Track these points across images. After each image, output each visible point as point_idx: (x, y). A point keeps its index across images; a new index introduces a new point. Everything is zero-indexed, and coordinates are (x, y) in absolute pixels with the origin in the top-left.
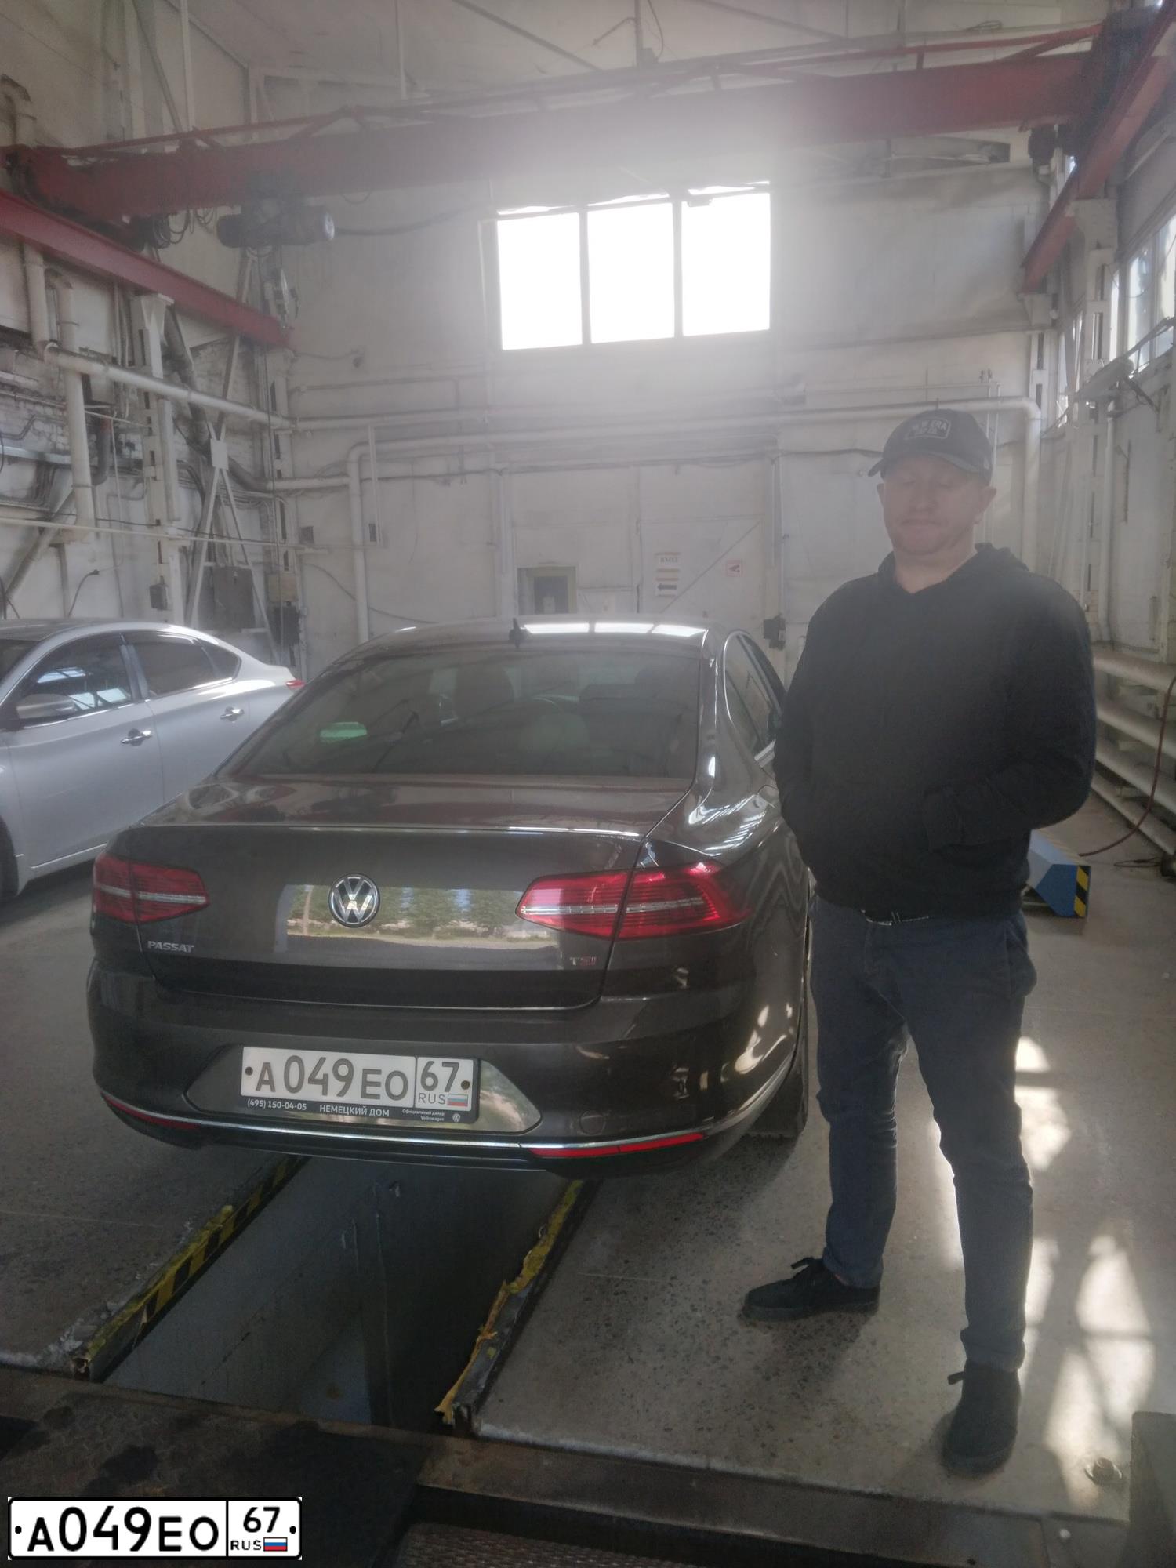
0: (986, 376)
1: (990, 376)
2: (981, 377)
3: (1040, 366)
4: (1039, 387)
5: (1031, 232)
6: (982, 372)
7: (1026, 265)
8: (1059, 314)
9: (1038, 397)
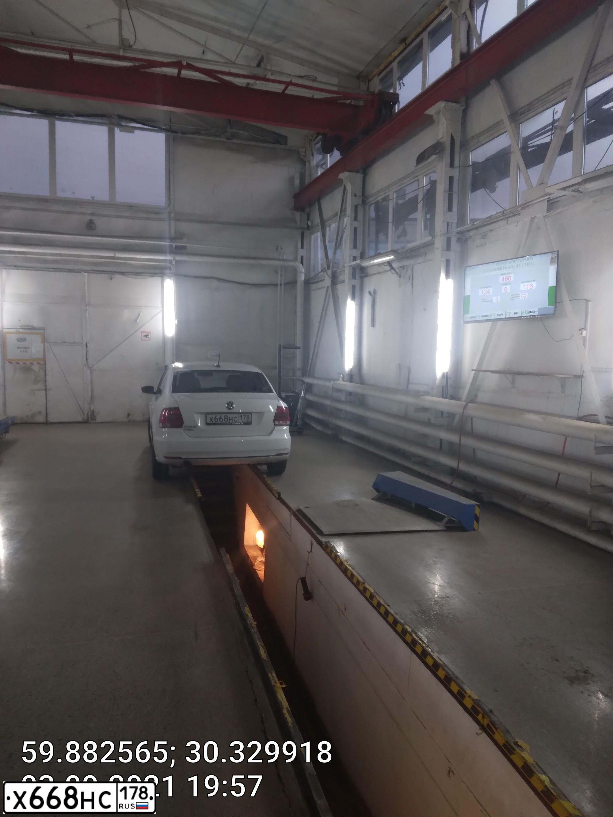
0: (279, 248)
1: (282, 249)
2: (277, 249)
3: (302, 247)
4: (302, 257)
5: (297, 182)
6: (277, 246)
7: (296, 197)
8: (312, 222)
9: (302, 262)
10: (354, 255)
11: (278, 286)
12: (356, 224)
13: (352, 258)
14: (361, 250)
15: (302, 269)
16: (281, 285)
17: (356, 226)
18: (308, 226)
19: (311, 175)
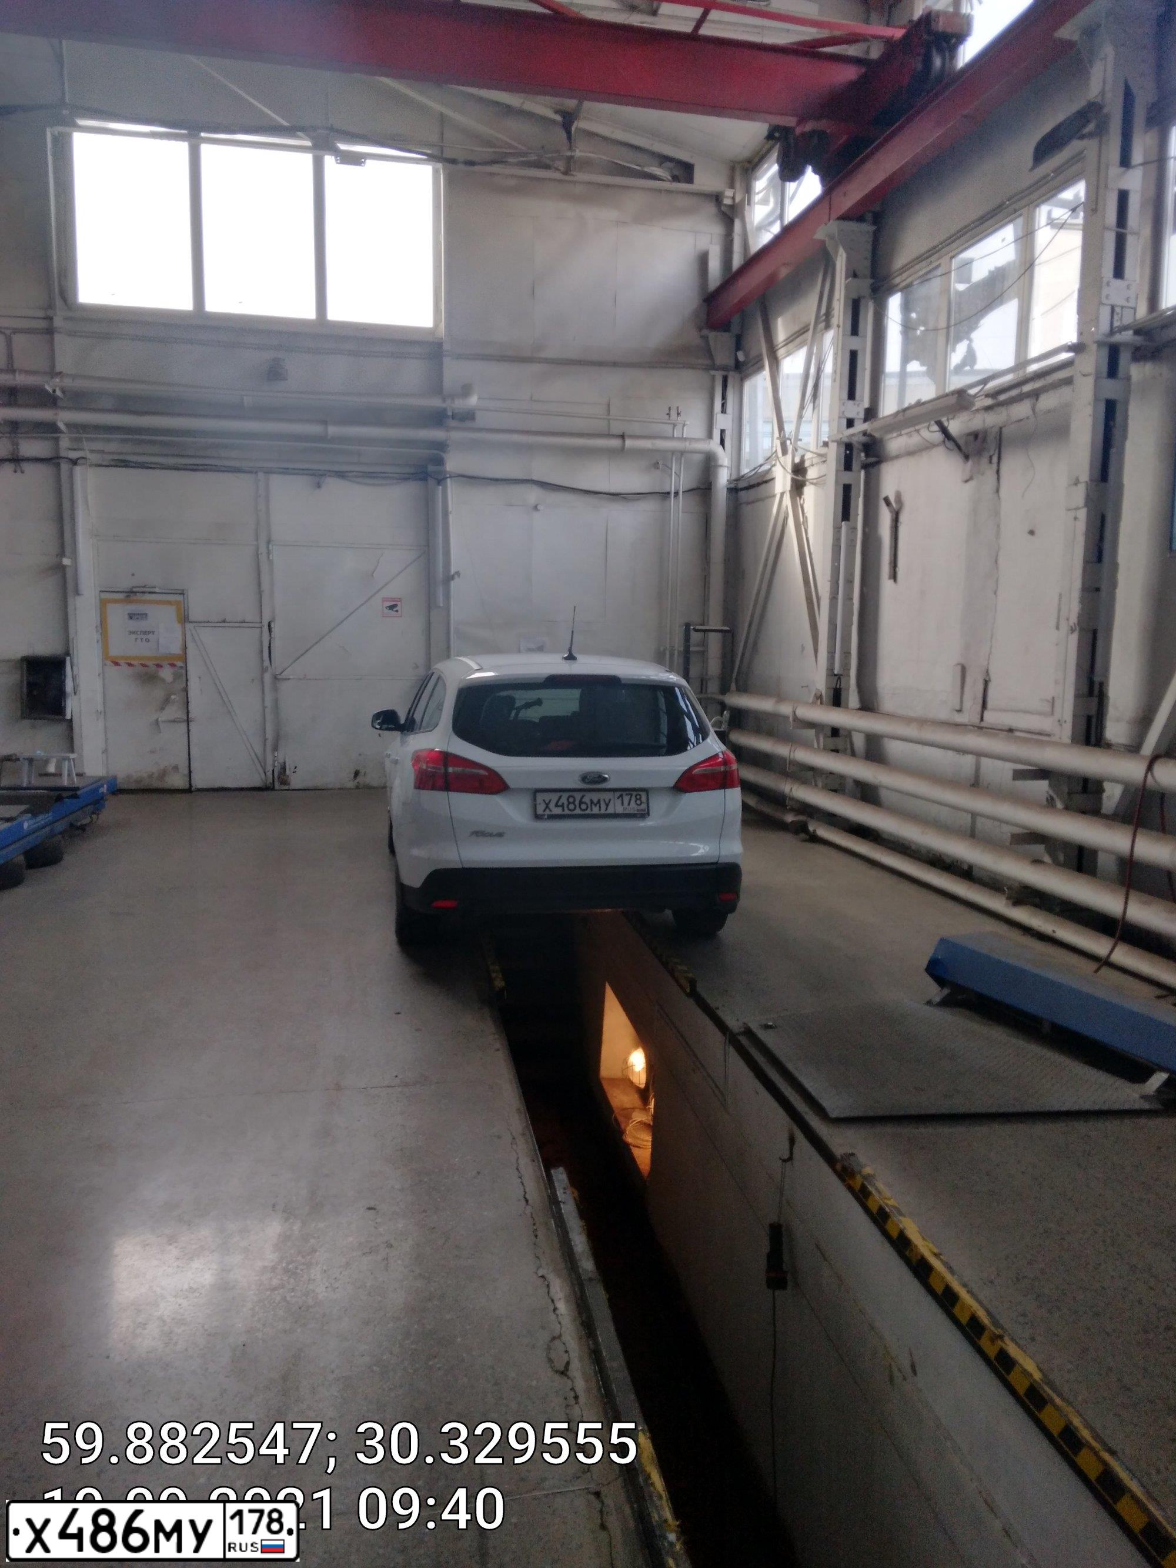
0: (673, 413)
1: (678, 414)
2: (669, 414)
3: (724, 411)
4: (723, 432)
5: (715, 265)
6: (670, 409)
7: (711, 300)
8: (746, 355)
9: (722, 442)
10: (850, 416)
11: (670, 498)
12: (854, 343)
13: (845, 422)
14: (866, 404)
15: (724, 458)
16: (676, 494)
17: (854, 348)
18: (737, 359)
19: (745, 245)
